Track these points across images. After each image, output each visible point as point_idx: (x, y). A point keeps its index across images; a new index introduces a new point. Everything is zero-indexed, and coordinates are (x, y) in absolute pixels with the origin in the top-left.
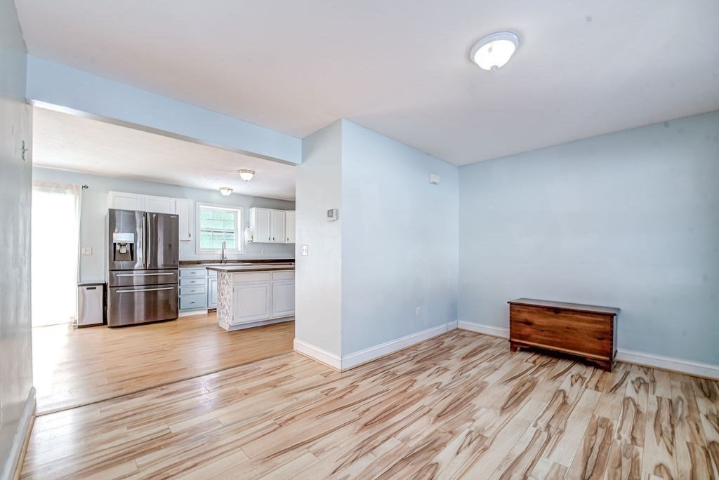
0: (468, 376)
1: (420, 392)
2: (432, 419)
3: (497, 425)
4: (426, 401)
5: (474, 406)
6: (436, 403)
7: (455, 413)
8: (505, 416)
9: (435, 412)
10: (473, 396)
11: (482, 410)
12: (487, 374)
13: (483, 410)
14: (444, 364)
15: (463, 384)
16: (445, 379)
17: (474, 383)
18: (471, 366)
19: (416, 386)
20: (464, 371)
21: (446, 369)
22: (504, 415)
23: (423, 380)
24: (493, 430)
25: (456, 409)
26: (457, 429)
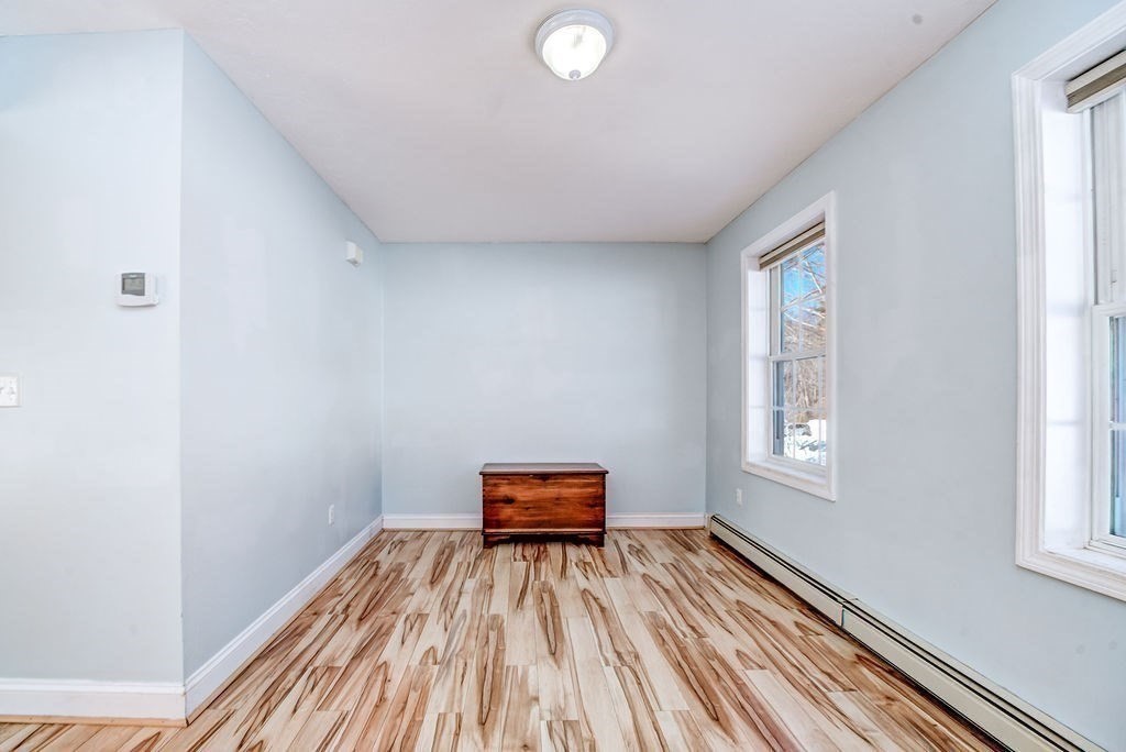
0: (464, 615)
1: (412, 687)
2: (477, 736)
3: (570, 689)
4: (438, 701)
5: (516, 668)
6: (457, 695)
7: (500, 698)
8: (566, 663)
9: (470, 719)
10: (499, 651)
11: (530, 672)
12: (487, 598)
13: (532, 669)
14: (411, 605)
15: (468, 634)
16: (433, 635)
17: (483, 624)
18: (454, 594)
19: (397, 676)
20: (451, 607)
21: (421, 616)
22: (562, 664)
23: (400, 656)
24: (572, 700)
25: (496, 691)
26: (528, 733)
